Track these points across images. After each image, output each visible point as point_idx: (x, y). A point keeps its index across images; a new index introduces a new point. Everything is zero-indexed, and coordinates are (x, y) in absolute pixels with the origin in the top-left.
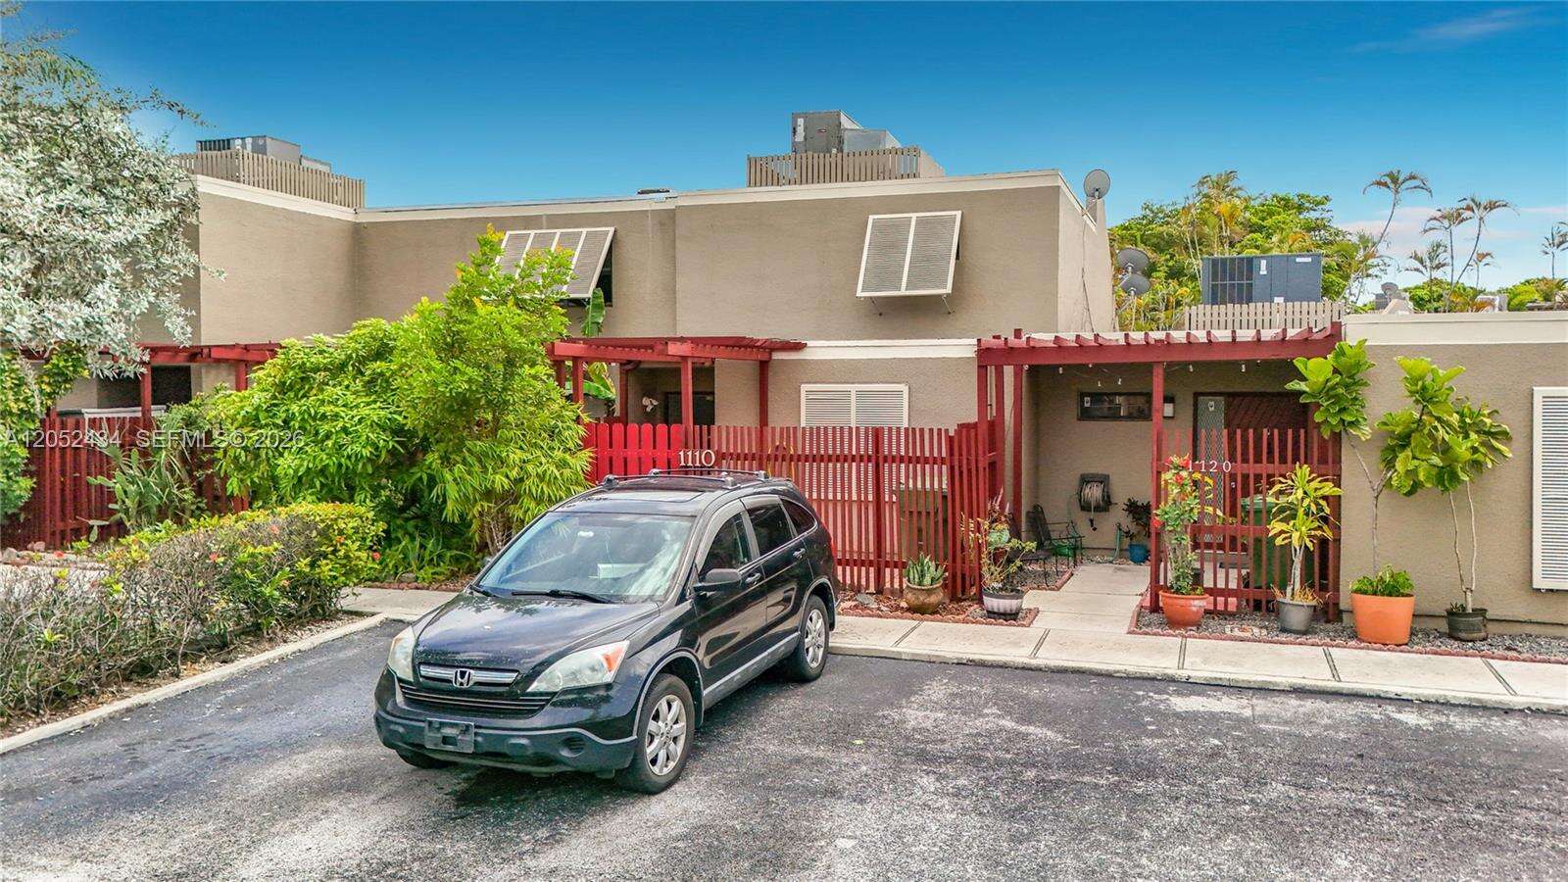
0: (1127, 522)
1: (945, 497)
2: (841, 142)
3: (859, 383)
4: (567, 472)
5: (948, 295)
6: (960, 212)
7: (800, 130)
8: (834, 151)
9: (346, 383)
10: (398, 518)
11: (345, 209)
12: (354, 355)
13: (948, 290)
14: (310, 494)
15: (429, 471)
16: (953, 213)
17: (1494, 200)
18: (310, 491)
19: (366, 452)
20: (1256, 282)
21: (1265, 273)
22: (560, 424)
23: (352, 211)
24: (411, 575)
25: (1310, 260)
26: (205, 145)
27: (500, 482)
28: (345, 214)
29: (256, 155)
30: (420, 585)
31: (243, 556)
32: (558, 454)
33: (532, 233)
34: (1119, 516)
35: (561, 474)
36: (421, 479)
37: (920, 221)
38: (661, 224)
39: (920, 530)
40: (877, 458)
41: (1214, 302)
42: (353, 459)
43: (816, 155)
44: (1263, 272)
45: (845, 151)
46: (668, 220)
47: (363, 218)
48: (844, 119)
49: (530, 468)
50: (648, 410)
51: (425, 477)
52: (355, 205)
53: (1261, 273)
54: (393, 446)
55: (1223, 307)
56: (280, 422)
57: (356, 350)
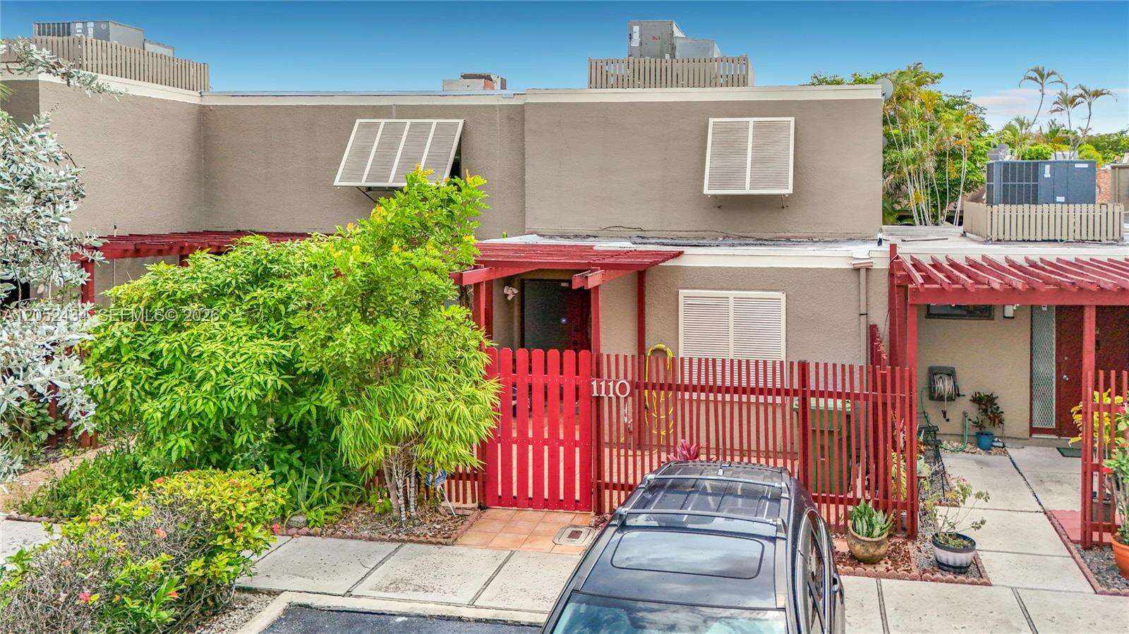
0: (974, 412)
1: (848, 417)
2: (674, 48)
3: (736, 289)
4: (477, 408)
5: (789, 195)
6: (793, 118)
7: (636, 36)
8: (667, 56)
9: (224, 312)
10: (280, 450)
11: (191, 92)
12: (234, 282)
13: (790, 191)
14: (183, 437)
15: (318, 403)
16: (788, 119)
17: (1100, 89)
18: (183, 434)
19: (252, 395)
20: (1041, 183)
21: (1049, 176)
22: (466, 355)
23: (196, 93)
24: (302, 519)
25: (1086, 166)
26: (44, 28)
27: (404, 423)
28: (190, 98)
29: (99, 41)
30: (312, 531)
31: (120, 575)
32: (467, 389)
33: (383, 121)
34: (964, 405)
35: (471, 411)
36: (309, 412)
37: (757, 126)
38: (510, 118)
39: (822, 447)
40: (804, 393)
41: (1005, 202)
42: (236, 403)
43: (653, 60)
44: (1047, 175)
45: (677, 57)
46: (517, 116)
47: (209, 102)
48: (675, 29)
49: (438, 406)
50: (510, 298)
51: (313, 409)
52: (202, 89)
53: (1046, 176)
54: (282, 385)
55: (1020, 206)
56: (146, 356)
57: (235, 276)
